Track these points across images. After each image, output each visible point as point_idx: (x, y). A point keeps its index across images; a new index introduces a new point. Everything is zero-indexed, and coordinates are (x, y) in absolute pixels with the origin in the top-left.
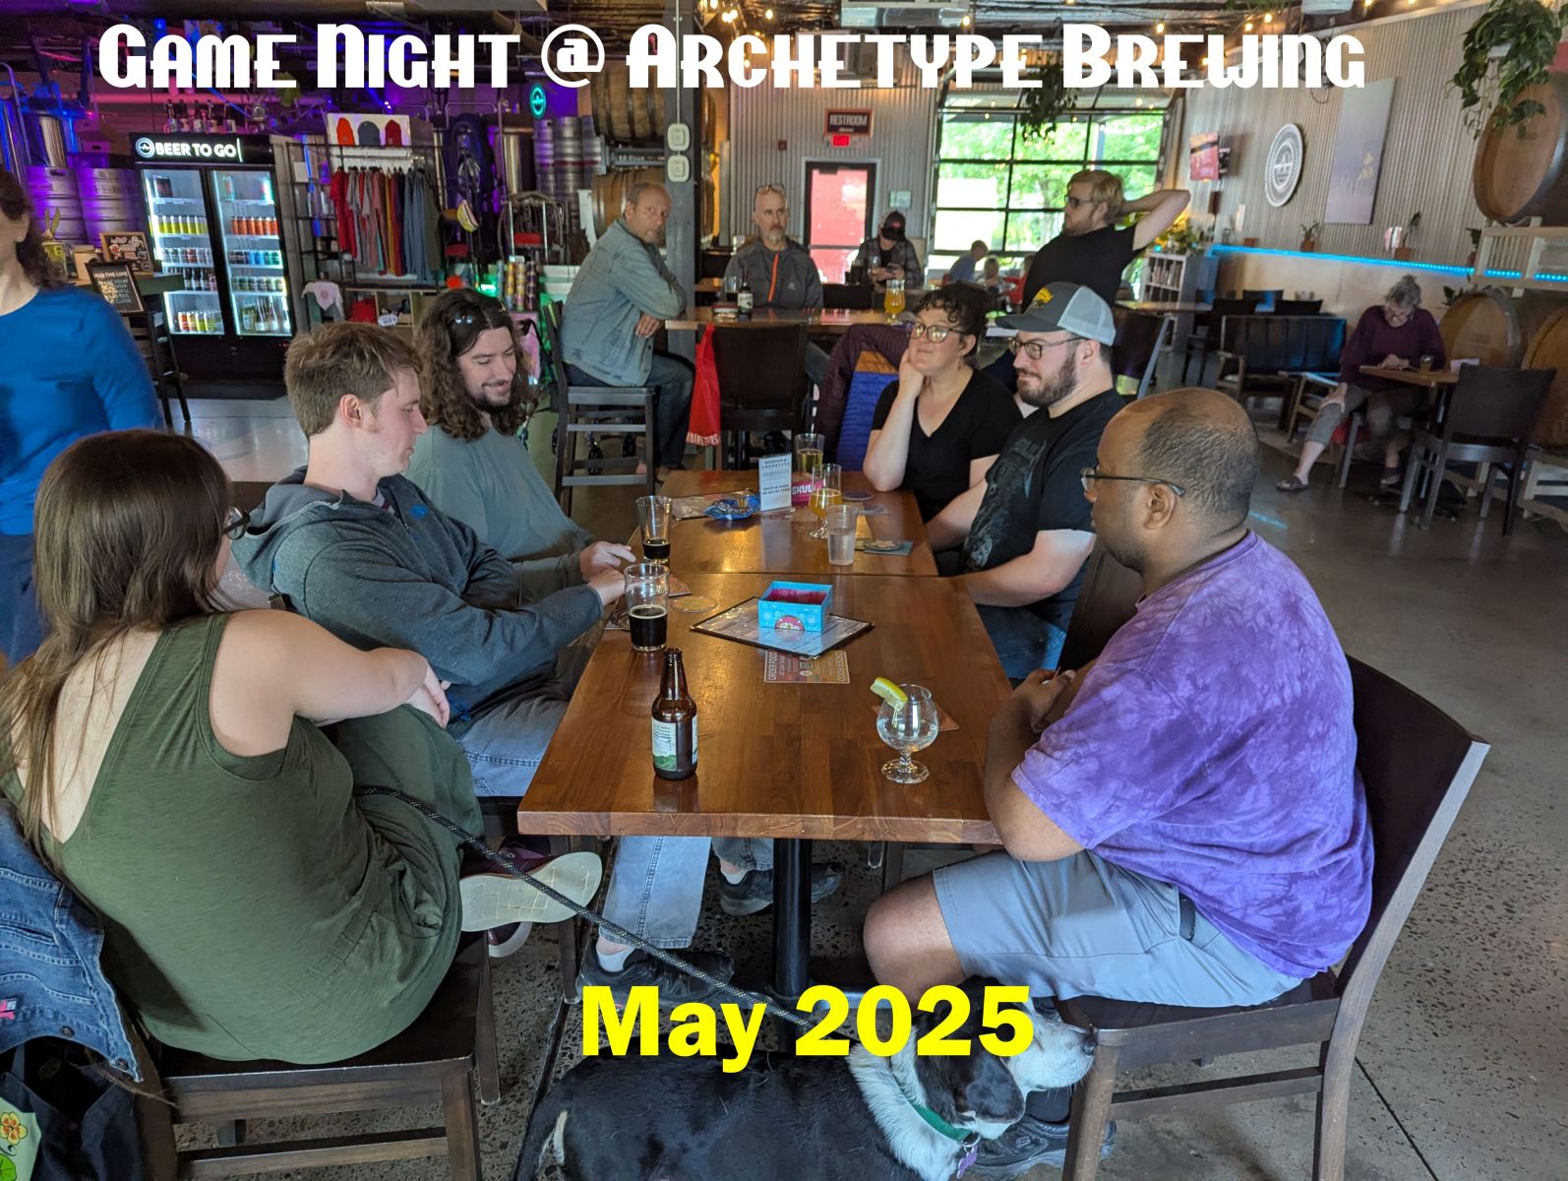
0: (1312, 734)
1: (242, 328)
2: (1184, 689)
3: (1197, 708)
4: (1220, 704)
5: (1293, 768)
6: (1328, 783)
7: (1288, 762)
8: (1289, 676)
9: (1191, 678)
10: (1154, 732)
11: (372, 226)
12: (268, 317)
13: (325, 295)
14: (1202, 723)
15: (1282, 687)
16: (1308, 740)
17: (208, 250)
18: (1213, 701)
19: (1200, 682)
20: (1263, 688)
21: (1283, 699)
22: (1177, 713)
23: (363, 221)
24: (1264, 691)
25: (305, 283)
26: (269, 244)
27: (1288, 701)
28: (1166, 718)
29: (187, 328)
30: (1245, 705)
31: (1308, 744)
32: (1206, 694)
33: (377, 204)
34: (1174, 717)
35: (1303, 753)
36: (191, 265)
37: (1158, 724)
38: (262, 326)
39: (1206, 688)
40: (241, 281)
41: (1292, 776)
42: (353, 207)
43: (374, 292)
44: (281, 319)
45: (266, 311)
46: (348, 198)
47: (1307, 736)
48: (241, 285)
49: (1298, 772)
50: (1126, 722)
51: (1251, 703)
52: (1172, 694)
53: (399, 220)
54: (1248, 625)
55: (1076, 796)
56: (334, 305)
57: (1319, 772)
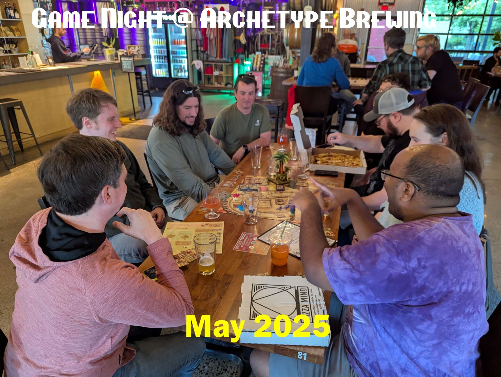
0: (467, 311)
1: (174, 75)
2: (413, 264)
3: (416, 274)
4: (428, 277)
5: (452, 323)
6: (465, 337)
7: (449, 319)
8: (469, 281)
9: (419, 260)
10: (391, 275)
11: (214, 42)
12: (182, 71)
13: (198, 65)
14: (416, 282)
15: (463, 284)
16: (463, 312)
17: (165, 50)
18: (425, 274)
19: (423, 263)
20: (453, 280)
21: (461, 290)
22: (405, 272)
23: (211, 40)
24: (453, 282)
25: (192, 60)
26: (183, 48)
27: (463, 291)
28: (399, 272)
29: (159, 74)
30: (441, 284)
31: (462, 315)
32: (423, 270)
33: (215, 35)
34: (403, 273)
35: (458, 318)
36: (161, 55)
37: (394, 272)
38: (180, 74)
39: (424, 267)
40: (174, 60)
41: (449, 326)
42: (208, 36)
43: (213, 64)
44: (185, 71)
45: (181, 69)
46: (207, 33)
47: (464, 311)
48: (174, 61)
49: (453, 325)
50: (381, 266)
51: (445, 284)
52: (407, 263)
53: (222, 40)
54: (459, 248)
55: (344, 282)
56: (200, 68)
57: (462, 330)
